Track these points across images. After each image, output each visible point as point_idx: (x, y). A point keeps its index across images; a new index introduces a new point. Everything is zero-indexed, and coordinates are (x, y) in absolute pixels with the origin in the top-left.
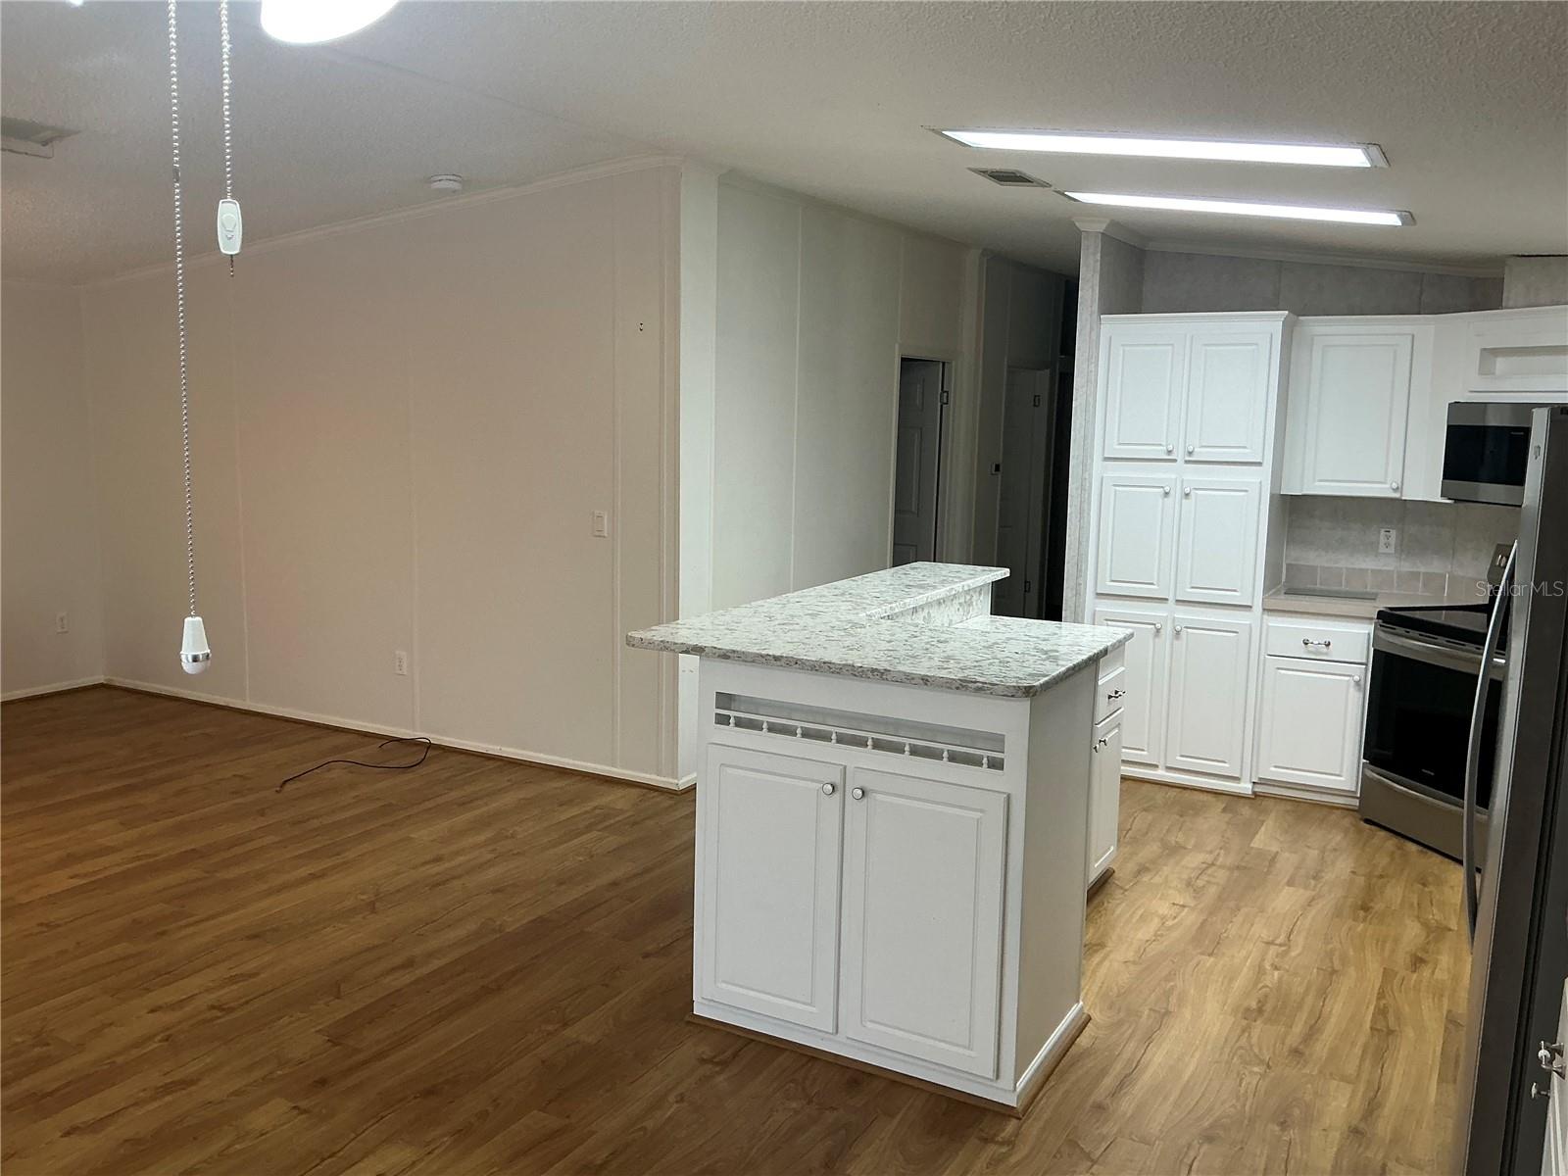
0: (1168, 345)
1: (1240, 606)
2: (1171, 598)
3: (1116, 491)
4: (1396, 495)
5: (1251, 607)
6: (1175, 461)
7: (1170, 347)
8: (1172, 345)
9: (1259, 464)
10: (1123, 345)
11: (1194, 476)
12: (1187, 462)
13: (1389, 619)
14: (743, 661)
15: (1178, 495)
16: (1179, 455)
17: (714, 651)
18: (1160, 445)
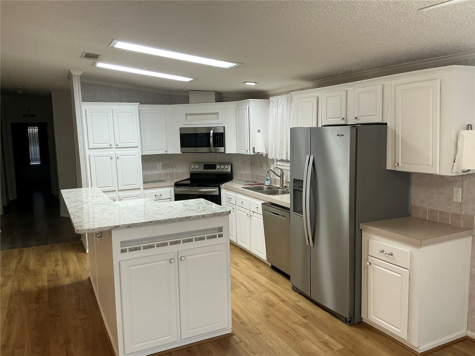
0: (105, 112)
1: (136, 189)
2: (117, 189)
3: (95, 159)
4: (166, 153)
5: (140, 188)
6: (112, 148)
7: (106, 113)
8: (107, 112)
9: (137, 147)
10: (91, 112)
11: (119, 152)
12: (116, 148)
13: (177, 185)
14: (137, 226)
15: (115, 159)
16: (113, 146)
17: (124, 226)
18: (108, 143)
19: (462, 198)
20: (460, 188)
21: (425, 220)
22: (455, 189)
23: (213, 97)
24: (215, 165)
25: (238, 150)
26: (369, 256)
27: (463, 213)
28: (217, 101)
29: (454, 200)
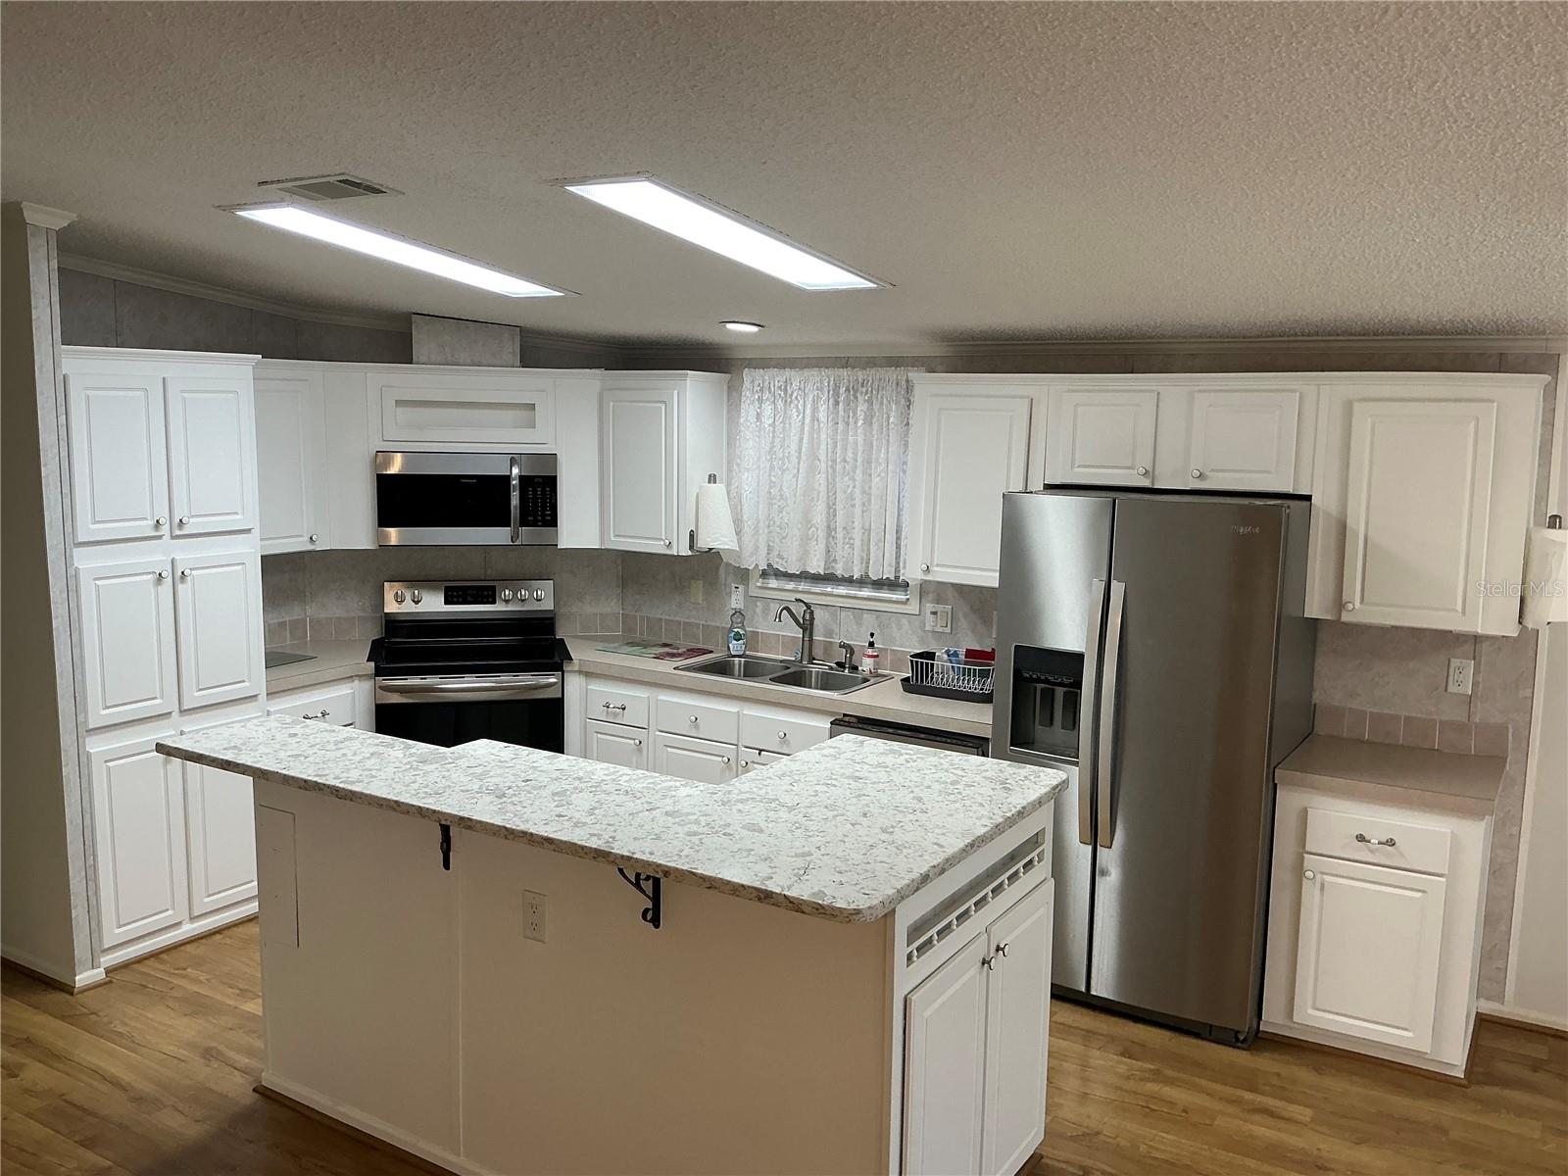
0: (140, 390)
1: (247, 698)
2: (175, 708)
3: (98, 583)
5: (257, 695)
6: (162, 537)
7: (144, 393)
8: (146, 389)
9: (248, 531)
10: (85, 388)
12: (173, 537)
18: (145, 519)
19: (1475, 684)
20: (1468, 661)
21: (1363, 742)
22: (1455, 663)
23: (512, 347)
24: (493, 588)
25: (613, 539)
26: (1305, 855)
27: (1478, 721)
28: (526, 362)
29: (1452, 688)
